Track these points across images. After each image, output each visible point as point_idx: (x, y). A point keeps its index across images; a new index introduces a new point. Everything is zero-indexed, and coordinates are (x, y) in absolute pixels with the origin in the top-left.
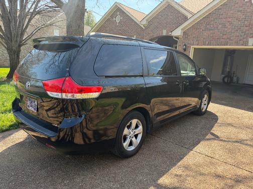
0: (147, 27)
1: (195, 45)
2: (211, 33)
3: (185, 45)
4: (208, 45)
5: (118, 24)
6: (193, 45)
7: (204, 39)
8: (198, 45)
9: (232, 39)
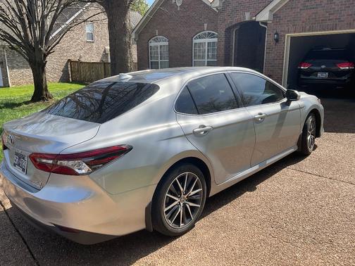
0: (222, 11)
1: (291, 32)
2: (313, 13)
3: (276, 34)
4: (309, 31)
5: (179, 9)
6: (288, 32)
7: (303, 22)
8: (295, 32)
9: (342, 19)
